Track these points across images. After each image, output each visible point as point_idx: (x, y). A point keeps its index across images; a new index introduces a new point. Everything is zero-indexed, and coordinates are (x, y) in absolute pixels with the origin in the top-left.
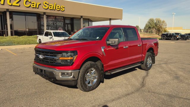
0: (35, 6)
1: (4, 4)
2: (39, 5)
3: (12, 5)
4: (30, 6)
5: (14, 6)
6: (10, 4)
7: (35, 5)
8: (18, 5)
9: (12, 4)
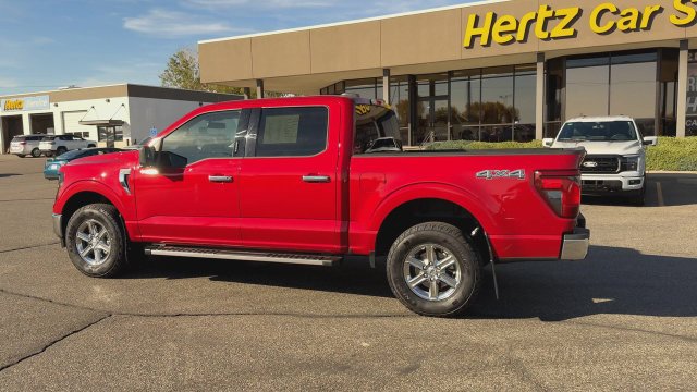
0: (633, 25)
1: (525, 40)
2: (654, 14)
3: (549, 38)
4: (615, 25)
5: (555, 38)
6: (545, 35)
7: (634, 19)
8: (570, 32)
9: (549, 34)
